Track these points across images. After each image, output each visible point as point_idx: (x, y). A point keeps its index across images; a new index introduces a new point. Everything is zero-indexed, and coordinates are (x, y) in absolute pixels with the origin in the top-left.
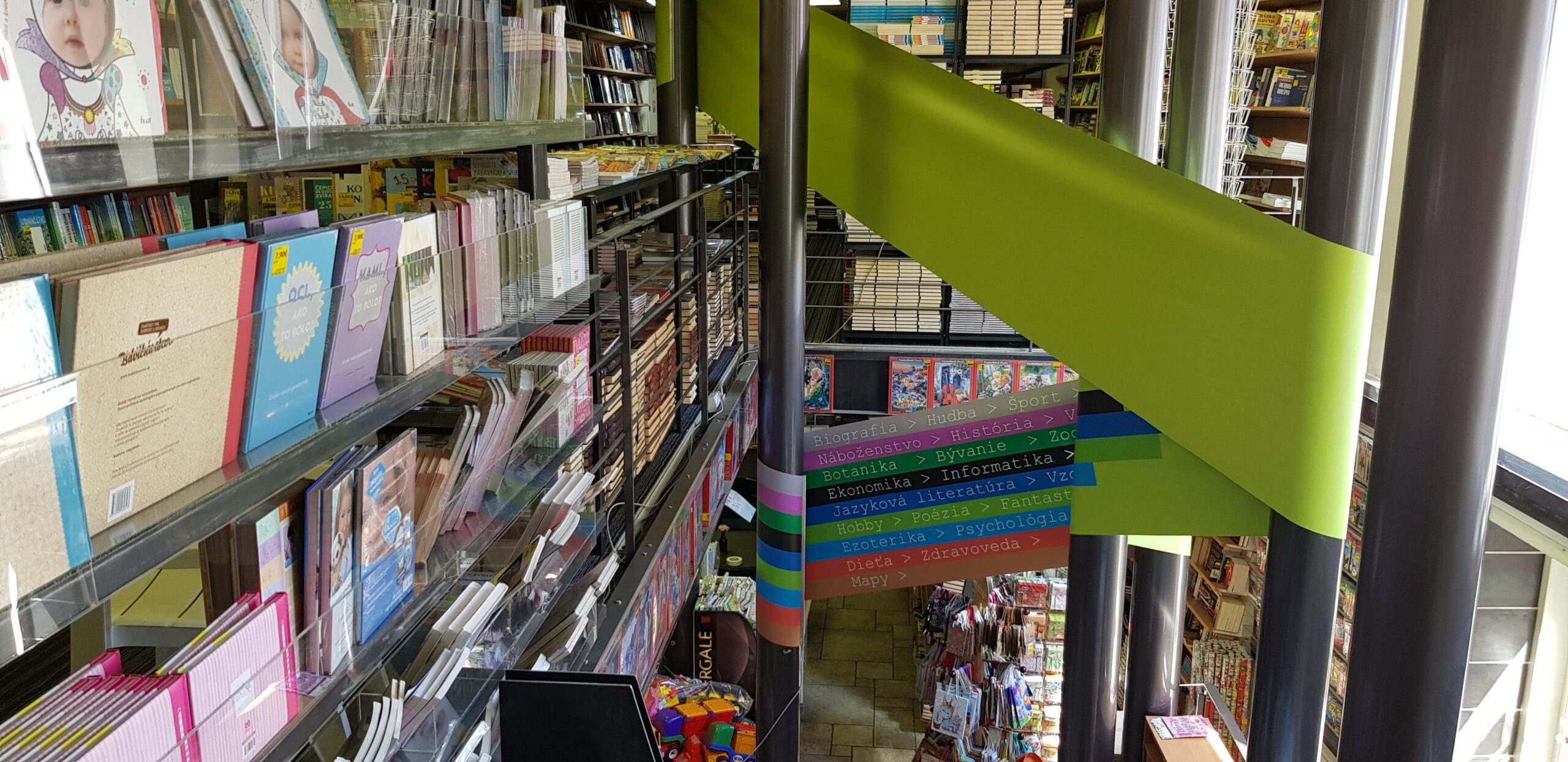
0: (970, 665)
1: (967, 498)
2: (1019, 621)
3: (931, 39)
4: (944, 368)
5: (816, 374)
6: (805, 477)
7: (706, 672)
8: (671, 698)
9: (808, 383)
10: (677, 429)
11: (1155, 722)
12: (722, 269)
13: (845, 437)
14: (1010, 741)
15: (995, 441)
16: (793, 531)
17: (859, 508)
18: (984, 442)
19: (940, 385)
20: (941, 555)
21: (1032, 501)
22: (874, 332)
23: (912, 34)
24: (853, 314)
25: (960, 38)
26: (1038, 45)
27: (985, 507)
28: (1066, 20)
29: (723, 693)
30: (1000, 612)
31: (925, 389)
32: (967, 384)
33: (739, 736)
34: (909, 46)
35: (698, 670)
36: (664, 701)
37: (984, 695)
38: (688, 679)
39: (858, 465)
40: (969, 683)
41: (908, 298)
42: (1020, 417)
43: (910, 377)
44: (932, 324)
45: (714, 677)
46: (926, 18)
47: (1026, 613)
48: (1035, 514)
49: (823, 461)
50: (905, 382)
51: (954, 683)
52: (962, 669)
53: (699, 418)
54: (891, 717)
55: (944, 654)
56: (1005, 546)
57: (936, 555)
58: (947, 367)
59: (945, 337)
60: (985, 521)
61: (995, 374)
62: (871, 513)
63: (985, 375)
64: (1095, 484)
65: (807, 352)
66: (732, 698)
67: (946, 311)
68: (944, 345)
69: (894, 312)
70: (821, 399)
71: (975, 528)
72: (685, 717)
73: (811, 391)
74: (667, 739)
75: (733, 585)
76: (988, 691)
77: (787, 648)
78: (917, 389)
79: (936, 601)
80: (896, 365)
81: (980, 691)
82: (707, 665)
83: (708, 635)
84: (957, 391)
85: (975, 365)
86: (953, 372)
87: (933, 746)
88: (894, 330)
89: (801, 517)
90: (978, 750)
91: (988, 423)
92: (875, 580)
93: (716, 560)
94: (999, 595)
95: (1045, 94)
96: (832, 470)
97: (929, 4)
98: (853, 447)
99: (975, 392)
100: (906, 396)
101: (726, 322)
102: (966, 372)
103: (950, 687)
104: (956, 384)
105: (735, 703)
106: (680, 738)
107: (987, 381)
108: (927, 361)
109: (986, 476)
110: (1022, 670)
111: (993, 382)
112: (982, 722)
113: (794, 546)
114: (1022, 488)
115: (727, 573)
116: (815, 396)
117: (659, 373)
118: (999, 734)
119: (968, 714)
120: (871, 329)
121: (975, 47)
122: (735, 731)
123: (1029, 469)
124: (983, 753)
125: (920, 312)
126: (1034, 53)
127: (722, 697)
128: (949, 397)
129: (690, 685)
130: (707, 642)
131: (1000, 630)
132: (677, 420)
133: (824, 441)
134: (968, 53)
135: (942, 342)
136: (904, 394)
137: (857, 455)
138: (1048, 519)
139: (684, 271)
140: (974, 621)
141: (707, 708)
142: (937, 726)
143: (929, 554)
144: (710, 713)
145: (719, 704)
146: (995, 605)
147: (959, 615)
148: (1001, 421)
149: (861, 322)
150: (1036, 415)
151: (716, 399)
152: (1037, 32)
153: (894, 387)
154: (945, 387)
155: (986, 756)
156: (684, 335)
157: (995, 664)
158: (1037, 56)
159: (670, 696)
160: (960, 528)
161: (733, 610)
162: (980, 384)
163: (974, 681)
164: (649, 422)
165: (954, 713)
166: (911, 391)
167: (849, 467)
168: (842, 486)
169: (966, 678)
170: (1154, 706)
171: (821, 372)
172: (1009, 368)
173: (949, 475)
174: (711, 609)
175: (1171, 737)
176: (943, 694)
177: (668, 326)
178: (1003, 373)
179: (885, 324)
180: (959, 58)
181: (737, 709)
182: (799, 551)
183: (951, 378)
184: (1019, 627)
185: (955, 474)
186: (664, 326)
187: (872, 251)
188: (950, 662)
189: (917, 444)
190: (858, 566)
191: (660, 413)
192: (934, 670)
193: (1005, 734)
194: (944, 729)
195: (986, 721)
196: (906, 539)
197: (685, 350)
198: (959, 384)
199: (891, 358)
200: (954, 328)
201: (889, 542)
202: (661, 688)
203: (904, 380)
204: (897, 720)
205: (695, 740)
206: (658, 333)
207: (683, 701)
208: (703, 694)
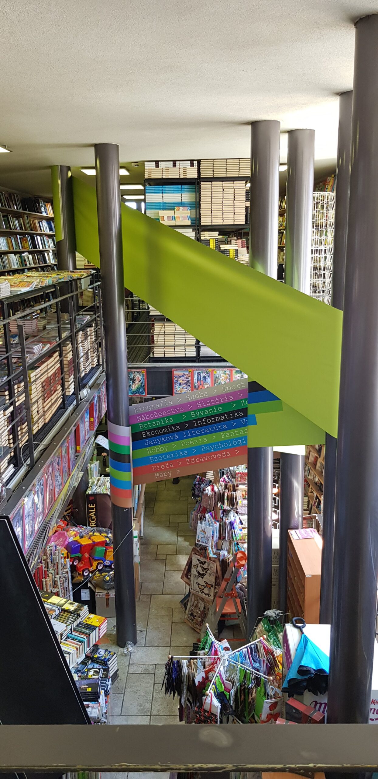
0: (213, 512)
1: (206, 434)
2: (234, 490)
3: (184, 217)
4: (198, 373)
5: (138, 378)
6: (130, 427)
7: (93, 523)
8: (76, 536)
9: (134, 383)
10: (63, 407)
11: (292, 532)
12: (88, 330)
13: (149, 407)
14: (233, 547)
15: (217, 406)
16: (126, 453)
17: (157, 441)
18: (212, 407)
19: (196, 381)
20: (195, 461)
21: (235, 434)
22: (165, 357)
23: (175, 215)
24: (155, 349)
25: (198, 217)
26: (234, 220)
27: (214, 437)
28: (247, 208)
29: (100, 532)
30: (226, 486)
31: (190, 383)
32: (209, 380)
33: (107, 552)
34: (174, 221)
35: (89, 522)
36: (72, 538)
37: (220, 525)
38: (85, 527)
39: (155, 420)
40: (213, 520)
41: (180, 340)
42: (228, 395)
43: (182, 378)
44: (191, 352)
45: (97, 525)
46: (181, 208)
47: (237, 486)
48: (237, 439)
49: (139, 419)
50: (180, 380)
51: (206, 520)
52: (209, 514)
53: (75, 402)
54: (186, 540)
55: (202, 508)
56: (224, 455)
57: (193, 461)
58: (200, 373)
59: (198, 359)
60: (214, 444)
61: (222, 375)
62: (162, 443)
63: (217, 376)
64: (256, 424)
65: (129, 368)
66: (105, 534)
67: (198, 346)
68: (198, 362)
69: (174, 347)
70: (141, 390)
71: (210, 448)
72: (81, 545)
73: (136, 386)
74: (73, 556)
75: (106, 481)
76: (222, 523)
77: (125, 509)
78: (186, 384)
79: (197, 483)
80: (176, 373)
81: (218, 523)
82: (93, 520)
83: (93, 505)
84: (205, 383)
85: (212, 371)
86: (202, 375)
87: (198, 551)
88: (174, 356)
89: (129, 446)
90: (219, 551)
91: (213, 398)
92: (166, 474)
93: (99, 470)
94: (226, 478)
95: (242, 242)
96: (143, 423)
97: (183, 201)
98: (152, 412)
99: (213, 384)
100: (181, 387)
101: (92, 355)
102: (208, 375)
103: (204, 522)
104: (204, 380)
105: (107, 537)
106: (79, 555)
107: (218, 378)
108: (190, 370)
109: (214, 423)
110: (237, 513)
111: (221, 379)
112: (219, 538)
113: (127, 461)
114: (230, 428)
115: (103, 476)
116: (138, 389)
117: (50, 381)
118: (228, 543)
119: (213, 534)
120: (164, 356)
121: (205, 221)
122: (106, 550)
123: (232, 419)
124: (221, 552)
125: (186, 347)
126: (232, 223)
127: (101, 534)
128: (201, 386)
129: (85, 530)
130: (93, 509)
131: (226, 494)
132: (63, 402)
133: (139, 410)
134: (202, 224)
135: (197, 361)
136: (180, 386)
137: (155, 416)
138: (242, 441)
139: (64, 332)
140: (214, 491)
141: (92, 540)
142: (199, 541)
143: (190, 461)
144: (94, 542)
145: (98, 538)
146: (223, 483)
147: (206, 489)
148: (219, 397)
149: (158, 353)
150: (234, 394)
151: (85, 392)
152: (233, 214)
153: (175, 383)
154: (199, 382)
155: (222, 554)
156: (65, 362)
157: (224, 511)
158: (234, 225)
159: (75, 535)
160: (203, 448)
161: (105, 492)
162: (215, 380)
163: (216, 519)
164: (45, 404)
165: (206, 535)
166: (183, 384)
167: (151, 421)
168: (149, 431)
169: (211, 518)
170: (292, 524)
171: (140, 377)
172: (228, 372)
173: (197, 423)
174: (94, 493)
175: (298, 539)
176: (201, 526)
177: (55, 359)
178: (225, 374)
179: (170, 353)
180: (198, 226)
181: (108, 540)
182: (129, 462)
183: (202, 378)
184: (234, 493)
185: (200, 422)
186: (52, 359)
187: (162, 319)
188: (204, 511)
189: (182, 409)
190: (157, 468)
191: (51, 400)
192: (197, 515)
193: (231, 543)
194: (202, 542)
195: (221, 537)
196: (179, 454)
197: (65, 370)
198: (205, 380)
199: (173, 369)
200: (202, 354)
201: (171, 456)
202: (71, 532)
203: (179, 380)
204: (188, 541)
205: (87, 555)
206: (49, 362)
207: (82, 537)
208: (91, 533)
